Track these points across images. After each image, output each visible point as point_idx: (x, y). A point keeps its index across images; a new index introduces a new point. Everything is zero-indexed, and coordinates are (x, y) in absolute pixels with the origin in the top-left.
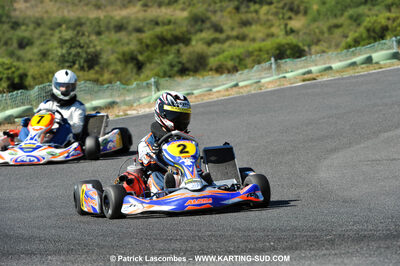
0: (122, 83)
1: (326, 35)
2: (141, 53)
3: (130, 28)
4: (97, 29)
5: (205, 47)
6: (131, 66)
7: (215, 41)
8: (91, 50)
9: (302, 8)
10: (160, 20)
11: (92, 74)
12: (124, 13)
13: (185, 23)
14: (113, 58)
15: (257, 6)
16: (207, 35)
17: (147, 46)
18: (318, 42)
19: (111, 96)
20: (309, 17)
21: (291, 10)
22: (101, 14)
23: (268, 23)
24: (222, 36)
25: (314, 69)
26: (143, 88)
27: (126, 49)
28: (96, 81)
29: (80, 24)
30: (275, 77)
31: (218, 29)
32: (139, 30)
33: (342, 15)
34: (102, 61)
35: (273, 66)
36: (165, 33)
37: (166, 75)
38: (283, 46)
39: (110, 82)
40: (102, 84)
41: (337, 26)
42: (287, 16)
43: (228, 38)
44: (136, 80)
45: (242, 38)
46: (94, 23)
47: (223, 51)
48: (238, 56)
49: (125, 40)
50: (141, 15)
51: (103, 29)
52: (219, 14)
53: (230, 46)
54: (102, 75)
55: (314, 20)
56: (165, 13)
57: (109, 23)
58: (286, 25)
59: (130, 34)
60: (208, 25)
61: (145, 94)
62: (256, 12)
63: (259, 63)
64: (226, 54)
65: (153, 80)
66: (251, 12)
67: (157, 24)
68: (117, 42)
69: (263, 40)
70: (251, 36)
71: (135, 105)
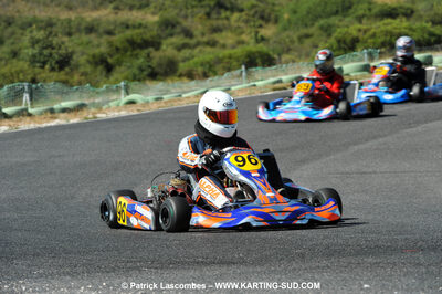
0: (91, 85)
1: (296, 44)
2: (111, 56)
3: (101, 30)
4: (67, 30)
5: (175, 52)
6: (100, 68)
7: (185, 46)
8: (63, 51)
9: (273, 16)
10: (130, 23)
11: (62, 75)
12: (95, 15)
13: (156, 28)
14: (82, 60)
15: (228, 13)
16: (178, 40)
17: (117, 49)
18: (288, 50)
19: (80, 97)
20: (280, 25)
21: (262, 18)
22: (72, 15)
23: (239, 30)
24: (193, 42)
25: (285, 78)
26: (113, 91)
27: (97, 51)
28: (65, 82)
29: (50, 24)
30: (245, 85)
31: (188, 34)
32: (110, 33)
33: (313, 25)
34: (72, 62)
35: (244, 74)
36: (135, 37)
37: (135, 78)
38: (254, 53)
39: (80, 84)
40: (72, 86)
41: (307, 36)
42: (257, 24)
43: (198, 44)
44: (105, 83)
45: (213, 44)
46: (65, 24)
47: (193, 57)
48: (208, 63)
49: (96, 42)
50: (112, 17)
51: (73, 30)
52: (190, 19)
53: (200, 51)
54: (72, 77)
55: (285, 29)
56: (135, 16)
57: (79, 24)
58: (257, 33)
59: (100, 36)
60: (178, 29)
61: (115, 97)
62: (227, 18)
63: (229, 70)
64: (196, 59)
65: (122, 83)
66: (222, 19)
67: (128, 27)
68: (88, 43)
69: (234, 47)
70: (222, 42)
71: (104, 107)
